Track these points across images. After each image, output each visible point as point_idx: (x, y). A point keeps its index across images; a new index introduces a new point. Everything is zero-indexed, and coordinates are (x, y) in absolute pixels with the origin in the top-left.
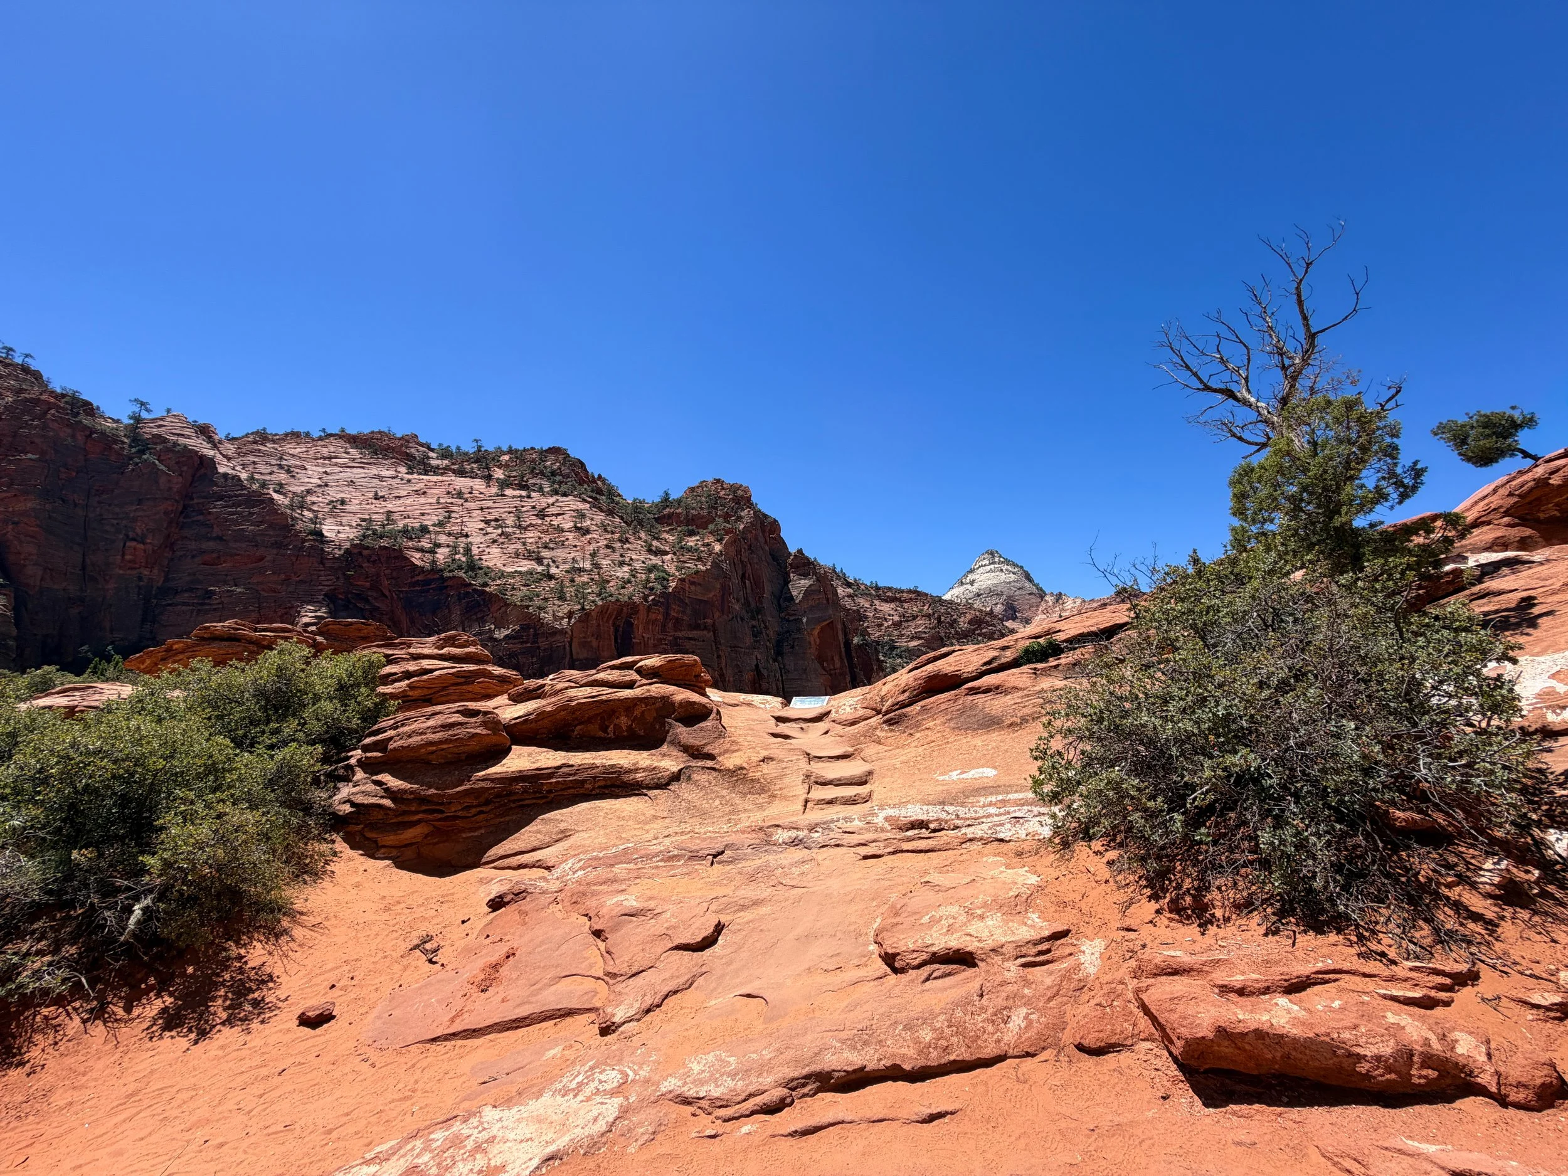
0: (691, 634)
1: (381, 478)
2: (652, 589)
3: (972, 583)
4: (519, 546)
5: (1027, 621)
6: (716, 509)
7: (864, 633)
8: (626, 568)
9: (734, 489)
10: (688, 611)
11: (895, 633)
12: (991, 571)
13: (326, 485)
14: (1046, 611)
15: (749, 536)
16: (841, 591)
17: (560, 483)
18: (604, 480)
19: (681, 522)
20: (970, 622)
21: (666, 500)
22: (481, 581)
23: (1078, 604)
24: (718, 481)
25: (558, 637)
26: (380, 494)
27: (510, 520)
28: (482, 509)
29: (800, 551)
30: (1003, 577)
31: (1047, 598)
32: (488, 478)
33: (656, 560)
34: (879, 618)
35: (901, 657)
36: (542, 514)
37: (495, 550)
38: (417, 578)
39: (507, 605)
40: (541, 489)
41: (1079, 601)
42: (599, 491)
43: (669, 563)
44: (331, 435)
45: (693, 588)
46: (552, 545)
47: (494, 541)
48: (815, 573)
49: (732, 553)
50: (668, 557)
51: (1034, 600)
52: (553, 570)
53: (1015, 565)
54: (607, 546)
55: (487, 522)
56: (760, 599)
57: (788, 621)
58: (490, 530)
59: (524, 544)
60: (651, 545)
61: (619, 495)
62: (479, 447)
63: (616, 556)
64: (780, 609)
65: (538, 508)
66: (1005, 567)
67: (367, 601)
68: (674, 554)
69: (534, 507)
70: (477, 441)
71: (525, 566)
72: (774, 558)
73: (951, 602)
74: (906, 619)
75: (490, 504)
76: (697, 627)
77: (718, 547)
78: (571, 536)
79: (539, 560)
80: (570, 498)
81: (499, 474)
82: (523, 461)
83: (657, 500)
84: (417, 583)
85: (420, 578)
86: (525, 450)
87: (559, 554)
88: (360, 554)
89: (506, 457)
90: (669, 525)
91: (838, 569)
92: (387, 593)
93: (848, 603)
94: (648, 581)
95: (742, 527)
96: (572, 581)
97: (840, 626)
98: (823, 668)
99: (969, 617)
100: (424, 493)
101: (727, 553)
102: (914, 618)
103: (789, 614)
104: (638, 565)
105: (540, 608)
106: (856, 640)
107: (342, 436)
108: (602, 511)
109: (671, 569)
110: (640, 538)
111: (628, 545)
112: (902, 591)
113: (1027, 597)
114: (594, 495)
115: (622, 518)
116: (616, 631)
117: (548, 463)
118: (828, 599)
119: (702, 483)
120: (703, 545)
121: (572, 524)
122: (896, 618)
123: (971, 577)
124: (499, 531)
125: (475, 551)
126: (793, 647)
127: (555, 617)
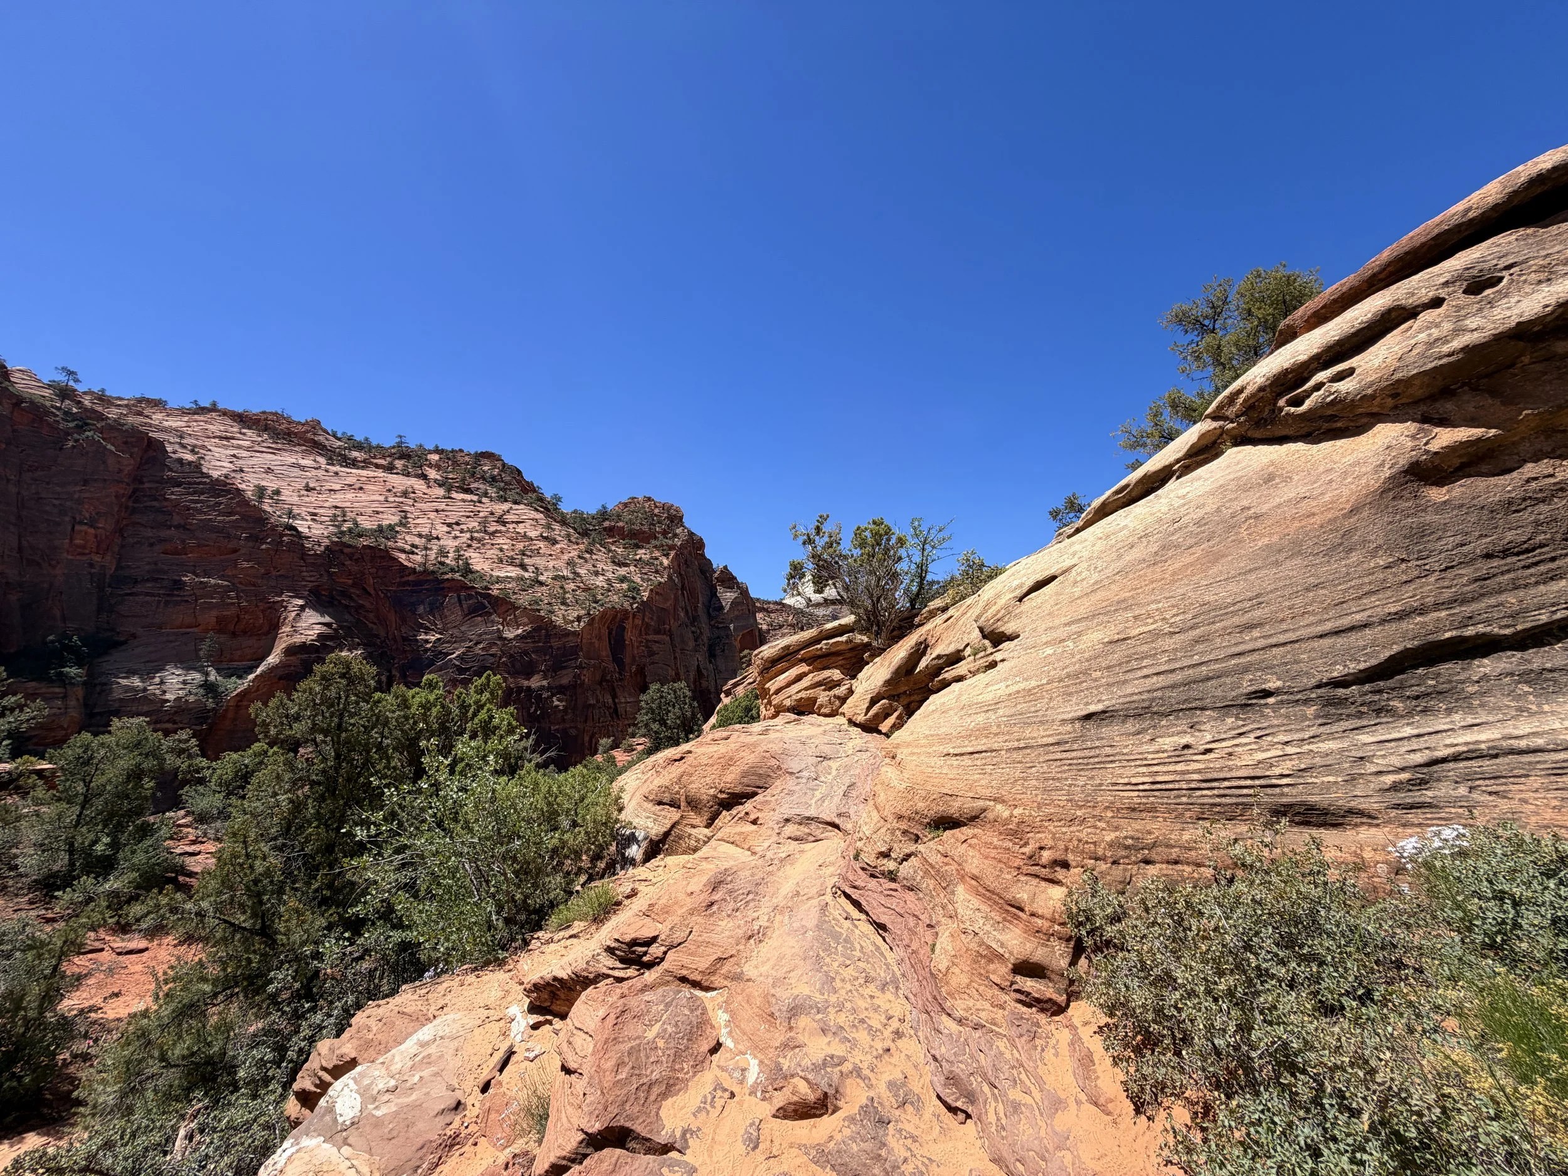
9: (667, 508)
13: (242, 471)
15: (687, 554)
19: (621, 535)
22: (482, 584)
26: (311, 485)
28: (437, 511)
29: (725, 569)
36: (501, 521)
37: (474, 554)
38: (406, 579)
39: (515, 608)
43: (633, 575)
44: (208, 411)
46: (529, 551)
47: (469, 546)
48: (739, 587)
49: (678, 568)
52: (540, 577)
54: (579, 556)
55: (449, 525)
56: (695, 609)
58: (457, 534)
59: (500, 550)
60: (611, 557)
63: (590, 566)
64: (710, 617)
65: (497, 515)
67: (351, 598)
69: (492, 512)
70: (401, 437)
71: (512, 571)
75: (443, 506)
77: (666, 562)
79: (523, 567)
80: (522, 506)
82: (456, 463)
83: (593, 513)
84: (407, 583)
85: (411, 578)
86: (452, 451)
87: (540, 561)
88: (341, 551)
89: (433, 457)
90: (611, 537)
92: (372, 592)
95: (678, 544)
96: (562, 588)
97: (757, 634)
101: (674, 567)
104: (609, 575)
105: (549, 612)
110: (600, 551)
117: (485, 468)
118: (749, 610)
119: (633, 499)
120: (652, 558)
121: (537, 533)
124: (468, 535)
126: (723, 651)
127: (567, 622)
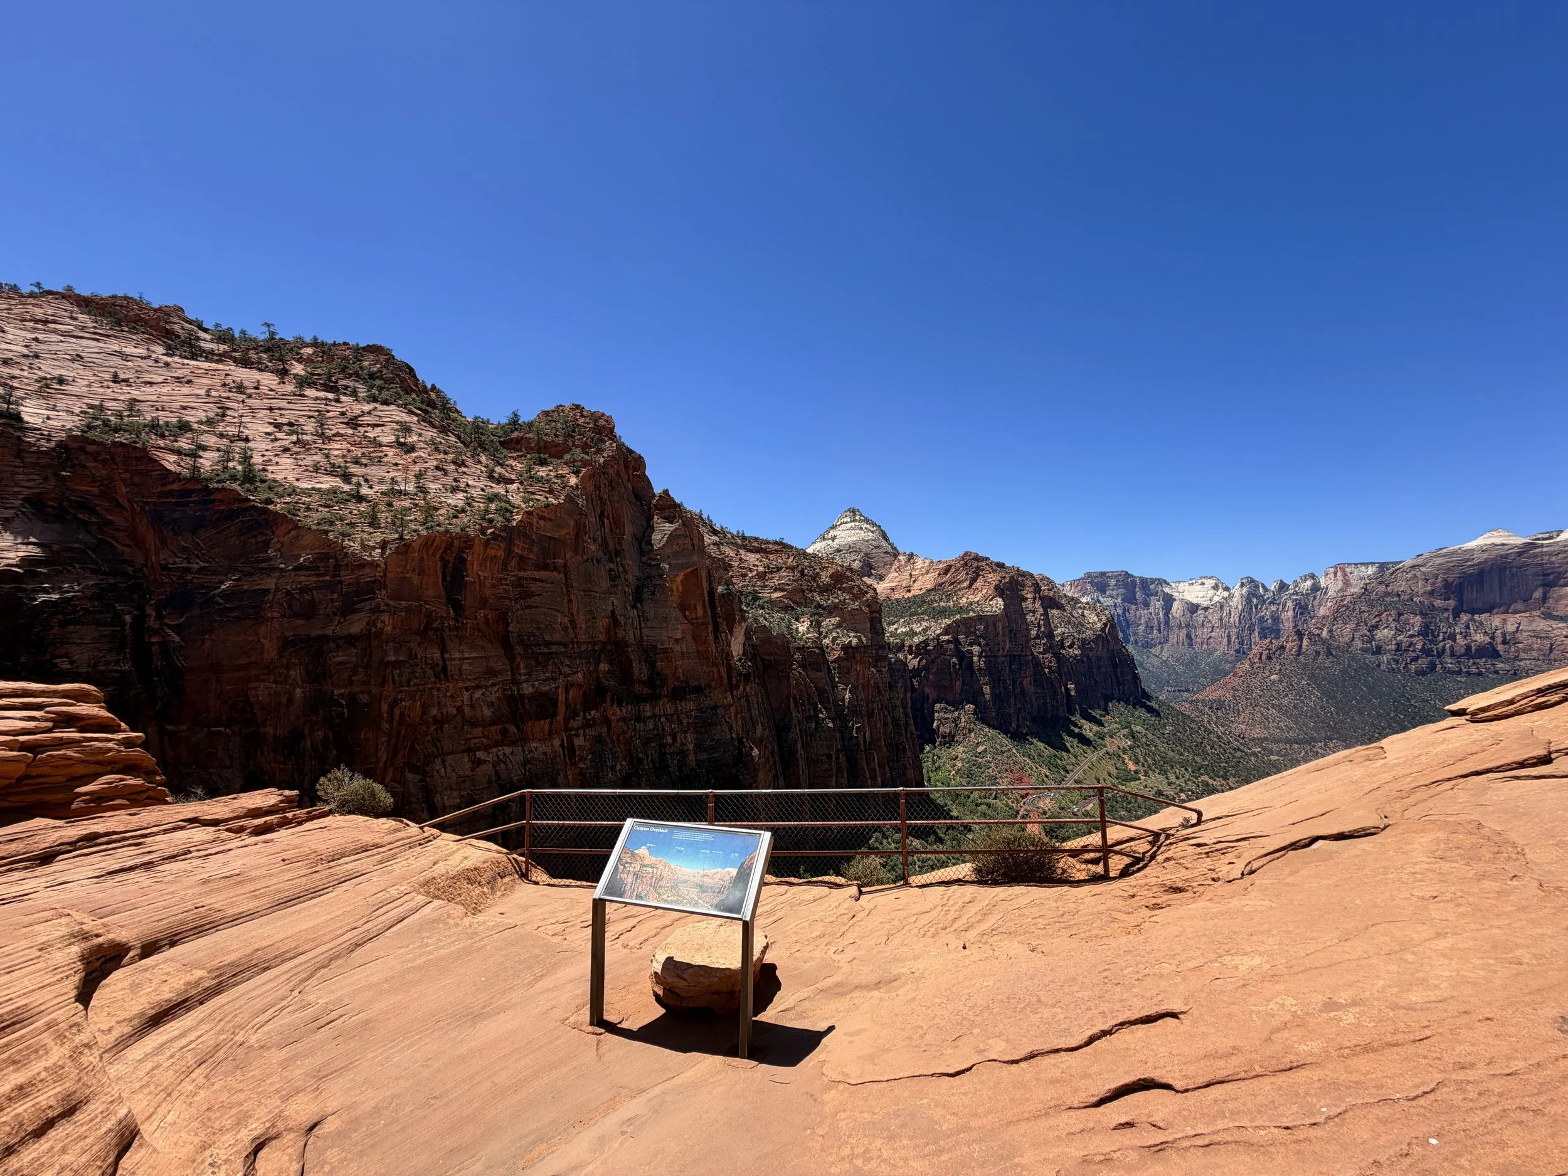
0: (538, 575)
1: (125, 357)
2: (491, 521)
3: (833, 539)
4: (319, 458)
5: (881, 578)
6: (573, 437)
7: (729, 583)
8: (460, 495)
9: (596, 417)
10: (536, 549)
11: (759, 583)
12: (851, 528)
13: (37, 356)
14: (899, 570)
15: (611, 471)
16: (708, 539)
17: (381, 389)
18: (438, 392)
19: (532, 449)
20: (831, 577)
21: (514, 423)
22: (263, 496)
23: (927, 564)
24: (577, 407)
25: (367, 571)
26: (122, 376)
27: (310, 426)
28: (271, 409)
29: (666, 492)
30: (862, 535)
31: (901, 557)
32: (283, 373)
33: (499, 489)
34: (744, 568)
35: (763, 608)
36: (353, 423)
37: (286, 461)
38: (169, 487)
39: (296, 527)
40: (354, 393)
41: (928, 562)
42: (432, 404)
43: (514, 494)
44: (50, 293)
45: (542, 523)
46: (364, 461)
47: (286, 450)
48: (681, 517)
49: (590, 488)
50: (515, 486)
51: (888, 558)
52: (365, 491)
53: (874, 524)
54: (437, 468)
55: (278, 426)
56: (619, 542)
57: (650, 565)
58: (280, 435)
59: (327, 456)
60: (493, 471)
61: (457, 411)
62: (272, 334)
63: (449, 480)
64: (642, 552)
65: (349, 415)
66: (864, 526)
67: (93, 511)
68: (521, 483)
69: (343, 414)
70: (268, 326)
71: (327, 482)
72: (638, 497)
73: (814, 556)
74: (771, 570)
75: (283, 404)
76: (545, 567)
77: (573, 480)
78: (391, 452)
79: (347, 477)
80: (392, 407)
81: (298, 369)
82: (332, 358)
83: (504, 421)
84: (170, 493)
85: (175, 487)
86: (335, 344)
87: (375, 471)
88: (82, 449)
89: (309, 351)
90: (516, 450)
91: (705, 516)
92: (126, 504)
93: (713, 551)
94: (487, 511)
95: (602, 460)
96: (390, 505)
97: (704, 574)
98: (685, 617)
99: (831, 571)
100: (189, 382)
101: (585, 488)
102: (779, 569)
103: (650, 559)
104: (475, 493)
105: (343, 535)
106: (720, 589)
107: (69, 296)
108: (434, 426)
109: (516, 499)
110: (479, 462)
111: (463, 469)
112: (768, 542)
113: (883, 555)
114: (424, 407)
115: (458, 437)
116: (445, 567)
117: (366, 364)
118: (693, 545)
119: (558, 407)
120: (556, 477)
121: (393, 438)
122: (761, 569)
123: (832, 533)
124: (294, 438)
125: (257, 459)
126: (653, 594)
127: (364, 547)
